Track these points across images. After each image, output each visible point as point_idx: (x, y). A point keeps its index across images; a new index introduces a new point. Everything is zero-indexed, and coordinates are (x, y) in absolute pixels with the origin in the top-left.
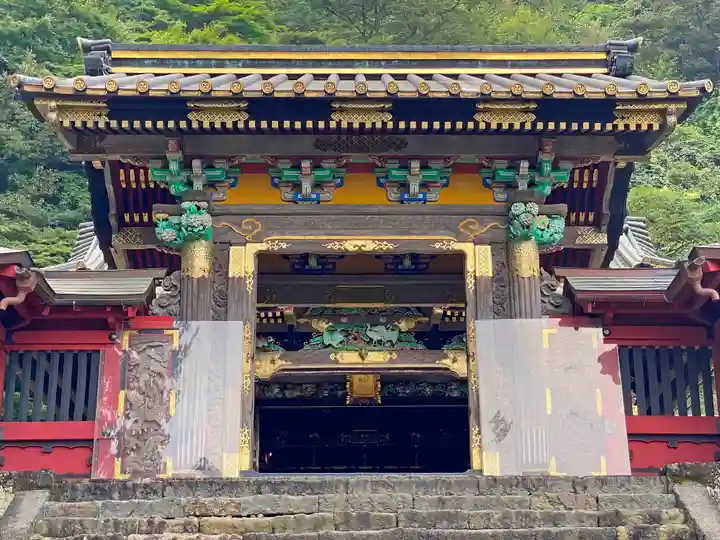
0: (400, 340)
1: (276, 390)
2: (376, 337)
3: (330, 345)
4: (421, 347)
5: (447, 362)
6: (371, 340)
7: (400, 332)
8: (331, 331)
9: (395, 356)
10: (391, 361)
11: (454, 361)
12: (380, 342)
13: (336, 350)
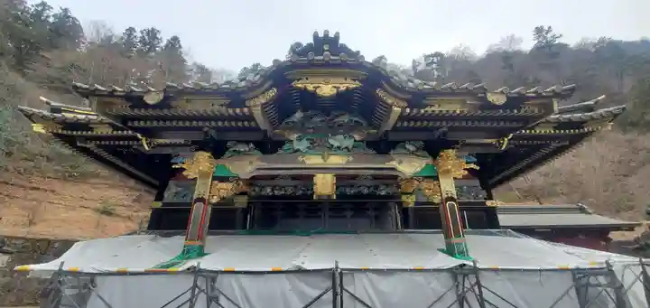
0: (354, 147)
1: (269, 190)
2: (336, 144)
3: (298, 150)
4: (371, 151)
5: (394, 164)
6: (332, 146)
7: (355, 141)
8: (300, 139)
9: (351, 159)
10: (348, 162)
11: (400, 163)
12: (339, 148)
13: (304, 154)
